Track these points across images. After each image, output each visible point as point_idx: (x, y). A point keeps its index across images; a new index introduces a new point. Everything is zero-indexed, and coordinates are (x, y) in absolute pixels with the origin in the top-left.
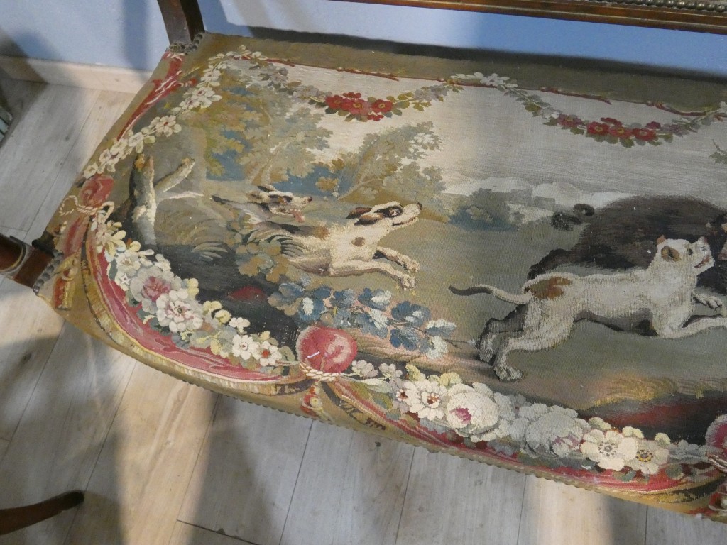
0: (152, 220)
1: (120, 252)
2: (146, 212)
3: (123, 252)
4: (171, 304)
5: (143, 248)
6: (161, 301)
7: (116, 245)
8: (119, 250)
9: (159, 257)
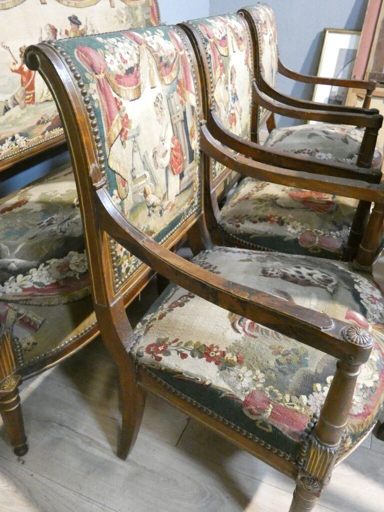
0: (23, 261)
1: (31, 278)
2: (16, 264)
3: (32, 277)
4: (77, 264)
5: (37, 267)
6: (73, 268)
7: (25, 280)
8: (29, 279)
9: (47, 262)
